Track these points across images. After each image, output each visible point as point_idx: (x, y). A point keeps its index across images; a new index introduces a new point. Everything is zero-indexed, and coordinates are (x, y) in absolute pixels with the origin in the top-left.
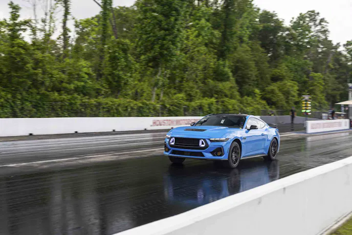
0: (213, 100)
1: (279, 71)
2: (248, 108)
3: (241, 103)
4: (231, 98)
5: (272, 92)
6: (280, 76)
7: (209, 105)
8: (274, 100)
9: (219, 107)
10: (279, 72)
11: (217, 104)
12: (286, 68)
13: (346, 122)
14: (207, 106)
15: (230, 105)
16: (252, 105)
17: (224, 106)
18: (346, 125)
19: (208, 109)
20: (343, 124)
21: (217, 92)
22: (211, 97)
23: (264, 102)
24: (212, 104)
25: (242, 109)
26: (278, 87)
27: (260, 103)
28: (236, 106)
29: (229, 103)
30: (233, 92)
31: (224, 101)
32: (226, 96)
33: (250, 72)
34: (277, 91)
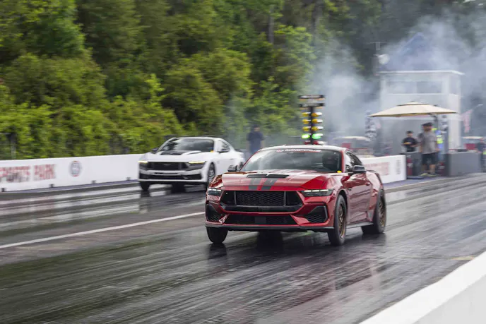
0: (44, 111)
1: (197, 22)
2: (131, 132)
3: (111, 118)
4: (88, 104)
5: (188, 82)
6: (200, 37)
7: (31, 126)
8: (195, 105)
9: (59, 130)
10: (196, 26)
11: (54, 124)
12: (214, 14)
13: (398, 163)
14: (27, 128)
15: (88, 124)
16: (140, 122)
17: (71, 127)
18: (398, 172)
19: (31, 139)
20: (392, 167)
21: (50, 90)
22: (37, 102)
23: (170, 113)
24: (41, 122)
25: (114, 134)
26: (202, 70)
27: (159, 115)
28: (100, 126)
29: (83, 118)
30: (92, 89)
31: (71, 113)
32: (75, 99)
33: (122, 29)
34: (199, 80)
